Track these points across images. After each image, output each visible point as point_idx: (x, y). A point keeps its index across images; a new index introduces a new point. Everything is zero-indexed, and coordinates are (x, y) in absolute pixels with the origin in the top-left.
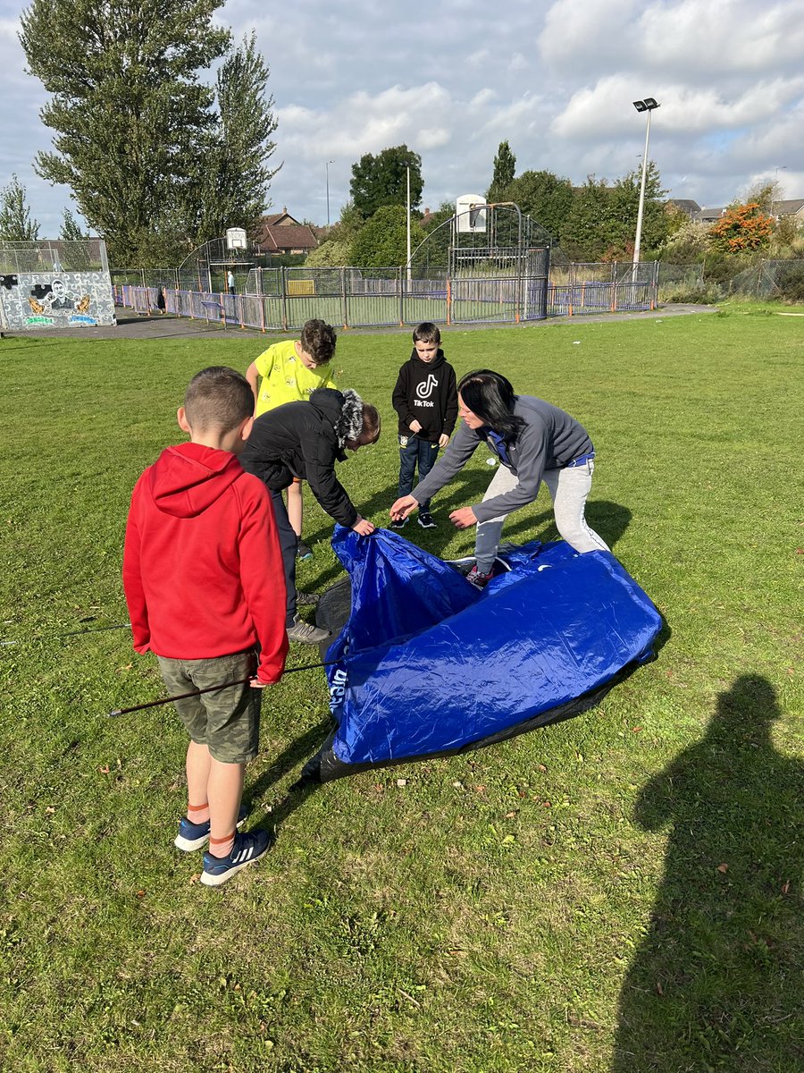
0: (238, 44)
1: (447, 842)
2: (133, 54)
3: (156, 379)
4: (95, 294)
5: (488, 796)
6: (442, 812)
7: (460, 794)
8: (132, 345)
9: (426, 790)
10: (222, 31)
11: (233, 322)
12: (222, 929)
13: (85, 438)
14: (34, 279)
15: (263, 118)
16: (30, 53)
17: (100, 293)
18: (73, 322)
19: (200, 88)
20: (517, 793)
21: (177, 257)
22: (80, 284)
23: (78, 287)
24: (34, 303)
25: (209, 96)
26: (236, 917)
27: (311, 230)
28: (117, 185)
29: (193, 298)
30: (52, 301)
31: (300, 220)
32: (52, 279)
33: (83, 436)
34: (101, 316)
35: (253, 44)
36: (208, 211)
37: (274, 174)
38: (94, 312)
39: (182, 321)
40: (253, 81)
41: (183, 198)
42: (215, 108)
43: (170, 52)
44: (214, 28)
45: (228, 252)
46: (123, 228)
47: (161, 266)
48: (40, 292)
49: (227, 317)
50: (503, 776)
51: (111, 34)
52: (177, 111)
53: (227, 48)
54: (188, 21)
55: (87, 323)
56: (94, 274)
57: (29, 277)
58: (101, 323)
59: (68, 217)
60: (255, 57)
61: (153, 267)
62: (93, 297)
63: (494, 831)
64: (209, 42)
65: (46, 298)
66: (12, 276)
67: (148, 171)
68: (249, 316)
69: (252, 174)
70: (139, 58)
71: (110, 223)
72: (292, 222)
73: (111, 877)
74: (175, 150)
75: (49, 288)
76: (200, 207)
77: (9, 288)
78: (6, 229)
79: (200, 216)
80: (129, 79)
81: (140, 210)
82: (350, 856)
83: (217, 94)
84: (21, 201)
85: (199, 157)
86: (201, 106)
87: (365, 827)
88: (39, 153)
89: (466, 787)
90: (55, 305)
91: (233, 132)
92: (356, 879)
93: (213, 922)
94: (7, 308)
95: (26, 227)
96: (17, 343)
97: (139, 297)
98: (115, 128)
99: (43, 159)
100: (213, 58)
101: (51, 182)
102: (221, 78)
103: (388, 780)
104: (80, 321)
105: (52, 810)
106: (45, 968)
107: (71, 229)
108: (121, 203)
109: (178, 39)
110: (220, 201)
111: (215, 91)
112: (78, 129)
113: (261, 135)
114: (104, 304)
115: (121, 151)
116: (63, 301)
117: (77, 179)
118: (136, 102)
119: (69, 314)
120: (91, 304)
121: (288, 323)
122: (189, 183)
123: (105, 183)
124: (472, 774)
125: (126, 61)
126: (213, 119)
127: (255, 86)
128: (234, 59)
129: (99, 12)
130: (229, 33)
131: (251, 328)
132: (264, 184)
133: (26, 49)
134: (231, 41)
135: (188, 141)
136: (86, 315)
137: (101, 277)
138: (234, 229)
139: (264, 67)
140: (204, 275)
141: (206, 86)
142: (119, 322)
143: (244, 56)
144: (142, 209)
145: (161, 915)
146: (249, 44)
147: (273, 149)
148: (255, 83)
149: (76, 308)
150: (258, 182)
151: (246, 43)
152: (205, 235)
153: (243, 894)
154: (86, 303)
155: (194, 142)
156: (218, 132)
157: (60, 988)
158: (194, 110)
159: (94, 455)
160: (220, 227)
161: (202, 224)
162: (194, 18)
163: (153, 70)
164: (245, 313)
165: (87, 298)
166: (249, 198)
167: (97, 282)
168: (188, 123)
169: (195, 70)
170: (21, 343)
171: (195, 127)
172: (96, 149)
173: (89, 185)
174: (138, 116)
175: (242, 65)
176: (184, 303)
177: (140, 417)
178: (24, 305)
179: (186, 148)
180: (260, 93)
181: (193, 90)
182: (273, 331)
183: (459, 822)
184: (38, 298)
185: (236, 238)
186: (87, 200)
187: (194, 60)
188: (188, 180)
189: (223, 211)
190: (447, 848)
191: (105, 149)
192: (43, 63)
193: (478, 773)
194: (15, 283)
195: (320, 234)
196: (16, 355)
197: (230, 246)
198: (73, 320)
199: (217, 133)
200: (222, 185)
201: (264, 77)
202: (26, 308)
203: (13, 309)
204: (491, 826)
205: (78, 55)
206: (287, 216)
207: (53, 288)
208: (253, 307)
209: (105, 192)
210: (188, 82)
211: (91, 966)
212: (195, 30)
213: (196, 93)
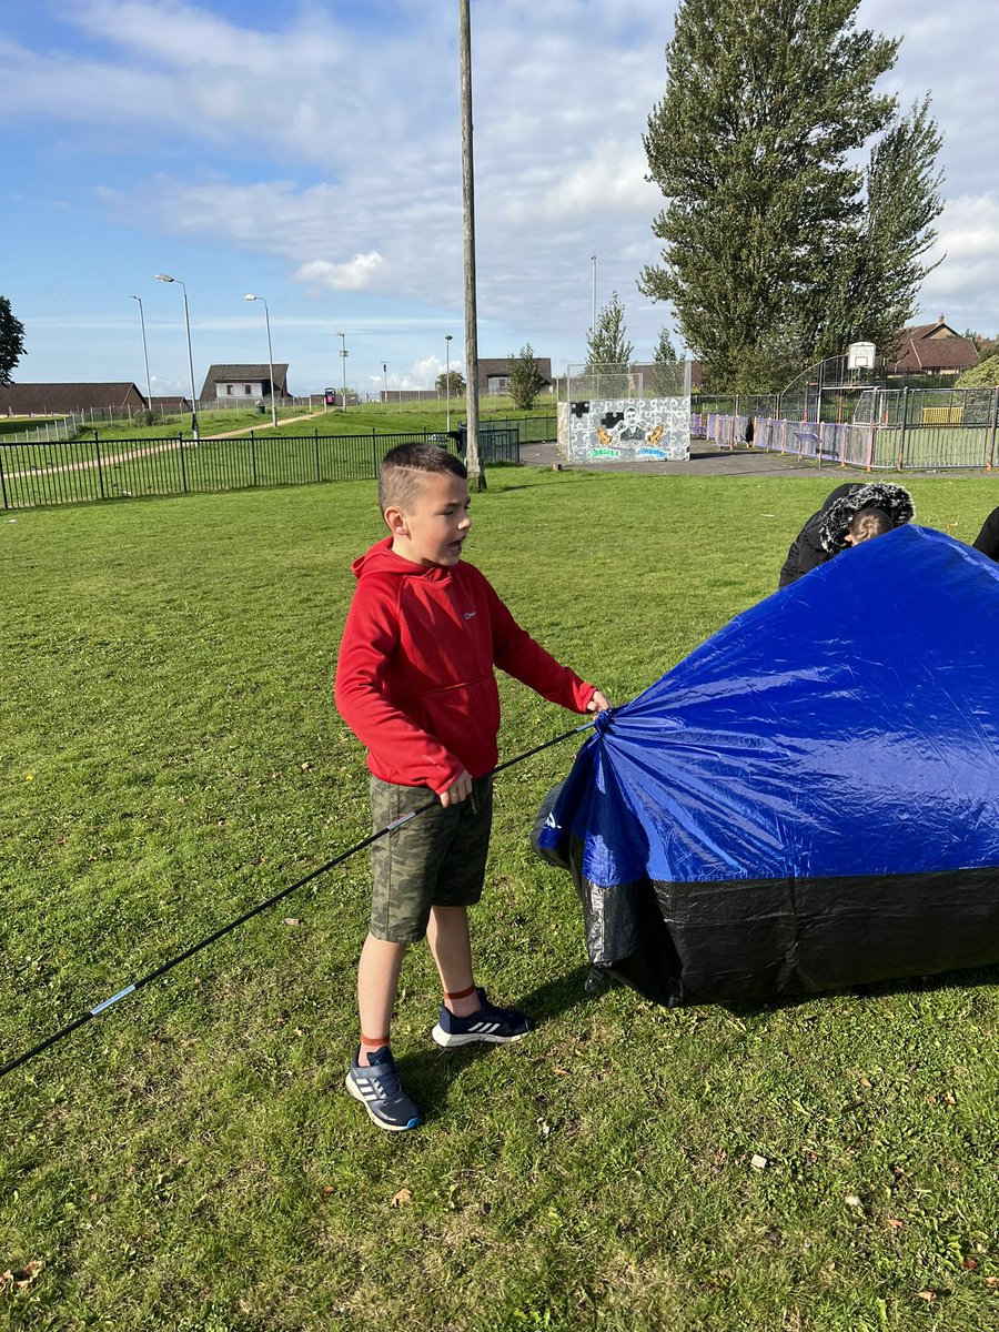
0: (903, 115)
1: (788, 1301)
2: (768, 142)
3: (701, 523)
4: (670, 423)
5: (902, 1243)
6: (805, 1241)
7: (852, 1221)
8: (694, 482)
9: (792, 1191)
10: (885, 100)
11: (830, 458)
12: (390, 1294)
13: (587, 585)
14: (607, 406)
15: (924, 202)
16: (652, 156)
17: (676, 422)
18: (641, 456)
19: (845, 174)
20: (961, 1258)
21: (783, 380)
22: (656, 411)
23: (653, 415)
24: (602, 433)
25: (856, 182)
26: (419, 1283)
27: (975, 343)
28: (725, 298)
29: (787, 429)
30: (622, 431)
31: (961, 332)
32: (626, 405)
33: (586, 582)
34: (673, 449)
35: (925, 109)
36: (831, 323)
37: (928, 271)
38: (666, 444)
39: (769, 457)
40: (919, 155)
41: (802, 309)
42: (862, 196)
43: (816, 134)
44: (875, 98)
45: (848, 372)
46: (725, 348)
47: (762, 391)
48: (610, 420)
49: (824, 452)
50: (946, 1215)
51: (747, 122)
52: (812, 204)
53: (888, 119)
54: (844, 94)
55: (656, 457)
56: (673, 400)
57: (601, 404)
58: (672, 458)
59: (664, 337)
60: (926, 126)
61: (752, 393)
62: (667, 426)
63: (884, 1313)
64: (866, 116)
65: (617, 426)
66: (584, 403)
67: (766, 279)
68: (853, 451)
69: (898, 274)
70: (776, 146)
71: (711, 342)
72: (950, 333)
73: (309, 1151)
74: (802, 252)
75: (621, 416)
76: (822, 319)
77: (579, 416)
78: (598, 353)
79: (821, 330)
80: (758, 172)
81: (748, 325)
82: (621, 1257)
83: (866, 178)
84: (617, 322)
85: (830, 258)
86: (844, 195)
87: (667, 1216)
88: (646, 268)
89: (867, 1212)
90: (624, 436)
91: (880, 223)
92: (612, 1300)
93: (387, 1278)
94: (574, 438)
95: (618, 350)
96: (571, 477)
97: (724, 428)
98: (733, 232)
99: (648, 274)
100: (868, 134)
101: (654, 298)
102: (876, 158)
103: (740, 1150)
104: (649, 455)
105: (299, 1033)
106: (171, 1249)
107: (666, 351)
108: (727, 318)
109: (827, 118)
110: (848, 310)
111: (865, 174)
112: (692, 237)
113: (917, 225)
114: (679, 435)
115: (736, 258)
116: (633, 431)
117: (682, 293)
118: (762, 199)
119: (638, 446)
120: (664, 434)
121: (904, 462)
122: (813, 291)
123: (712, 296)
124: (889, 1191)
125: (759, 152)
126: (858, 209)
127: (919, 163)
128: (896, 133)
129: (737, 98)
130: (894, 100)
131: (853, 466)
132: (912, 286)
133: (648, 152)
134: (895, 110)
135: (819, 239)
136: (656, 448)
137: (680, 404)
138: (860, 343)
139: (936, 137)
140: (812, 401)
141: (853, 170)
142: (693, 457)
143: (911, 127)
144: (749, 324)
145: (336, 1234)
146: (920, 110)
147: (932, 241)
148: (921, 158)
149: (646, 439)
150: (905, 283)
151: (915, 110)
152: (824, 353)
153: (445, 1251)
154: (658, 433)
155: (827, 240)
156: (861, 225)
157: (168, 1286)
158: (834, 202)
159: (585, 604)
160: (844, 342)
161: (822, 339)
162: (851, 89)
163: (790, 159)
164: (849, 447)
165: (661, 428)
166: (888, 305)
167: (675, 409)
168: (825, 217)
169: (843, 152)
170: (575, 477)
171: (831, 222)
172: (709, 258)
173: (693, 301)
174: (763, 214)
175: (907, 138)
176: (775, 436)
177: (660, 565)
178: (592, 435)
179: (816, 248)
180: (925, 170)
181: (836, 177)
182: (881, 471)
183: (827, 1270)
184: (608, 427)
185: (862, 355)
186: (687, 317)
187: (846, 139)
188: (812, 287)
189: (851, 322)
190: (785, 1311)
191: (718, 257)
192: (665, 165)
193: (901, 1193)
194: (587, 410)
195: (983, 348)
196: (562, 489)
197: (851, 365)
198: (641, 453)
199: (858, 225)
200: (855, 290)
201: (934, 148)
202: (594, 439)
203: (580, 439)
204: (881, 1302)
205: (705, 150)
206: (943, 326)
207: (625, 416)
208: (859, 439)
209: (710, 308)
210: (832, 168)
211: (217, 1271)
212: (850, 103)
213: (841, 181)
